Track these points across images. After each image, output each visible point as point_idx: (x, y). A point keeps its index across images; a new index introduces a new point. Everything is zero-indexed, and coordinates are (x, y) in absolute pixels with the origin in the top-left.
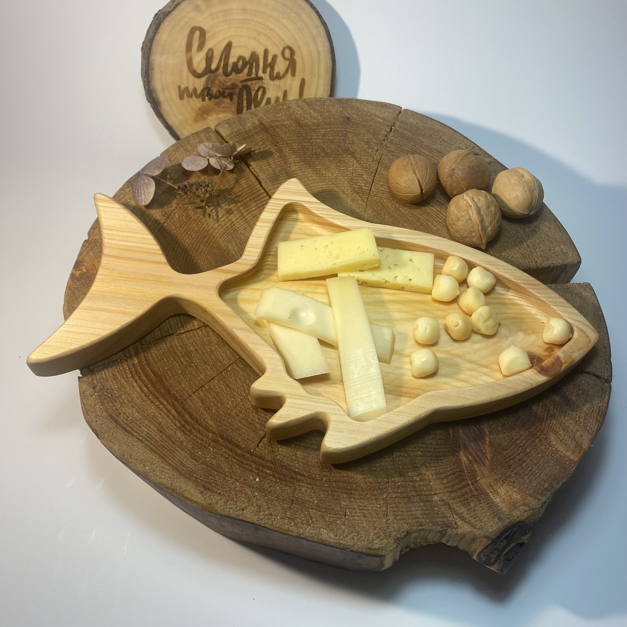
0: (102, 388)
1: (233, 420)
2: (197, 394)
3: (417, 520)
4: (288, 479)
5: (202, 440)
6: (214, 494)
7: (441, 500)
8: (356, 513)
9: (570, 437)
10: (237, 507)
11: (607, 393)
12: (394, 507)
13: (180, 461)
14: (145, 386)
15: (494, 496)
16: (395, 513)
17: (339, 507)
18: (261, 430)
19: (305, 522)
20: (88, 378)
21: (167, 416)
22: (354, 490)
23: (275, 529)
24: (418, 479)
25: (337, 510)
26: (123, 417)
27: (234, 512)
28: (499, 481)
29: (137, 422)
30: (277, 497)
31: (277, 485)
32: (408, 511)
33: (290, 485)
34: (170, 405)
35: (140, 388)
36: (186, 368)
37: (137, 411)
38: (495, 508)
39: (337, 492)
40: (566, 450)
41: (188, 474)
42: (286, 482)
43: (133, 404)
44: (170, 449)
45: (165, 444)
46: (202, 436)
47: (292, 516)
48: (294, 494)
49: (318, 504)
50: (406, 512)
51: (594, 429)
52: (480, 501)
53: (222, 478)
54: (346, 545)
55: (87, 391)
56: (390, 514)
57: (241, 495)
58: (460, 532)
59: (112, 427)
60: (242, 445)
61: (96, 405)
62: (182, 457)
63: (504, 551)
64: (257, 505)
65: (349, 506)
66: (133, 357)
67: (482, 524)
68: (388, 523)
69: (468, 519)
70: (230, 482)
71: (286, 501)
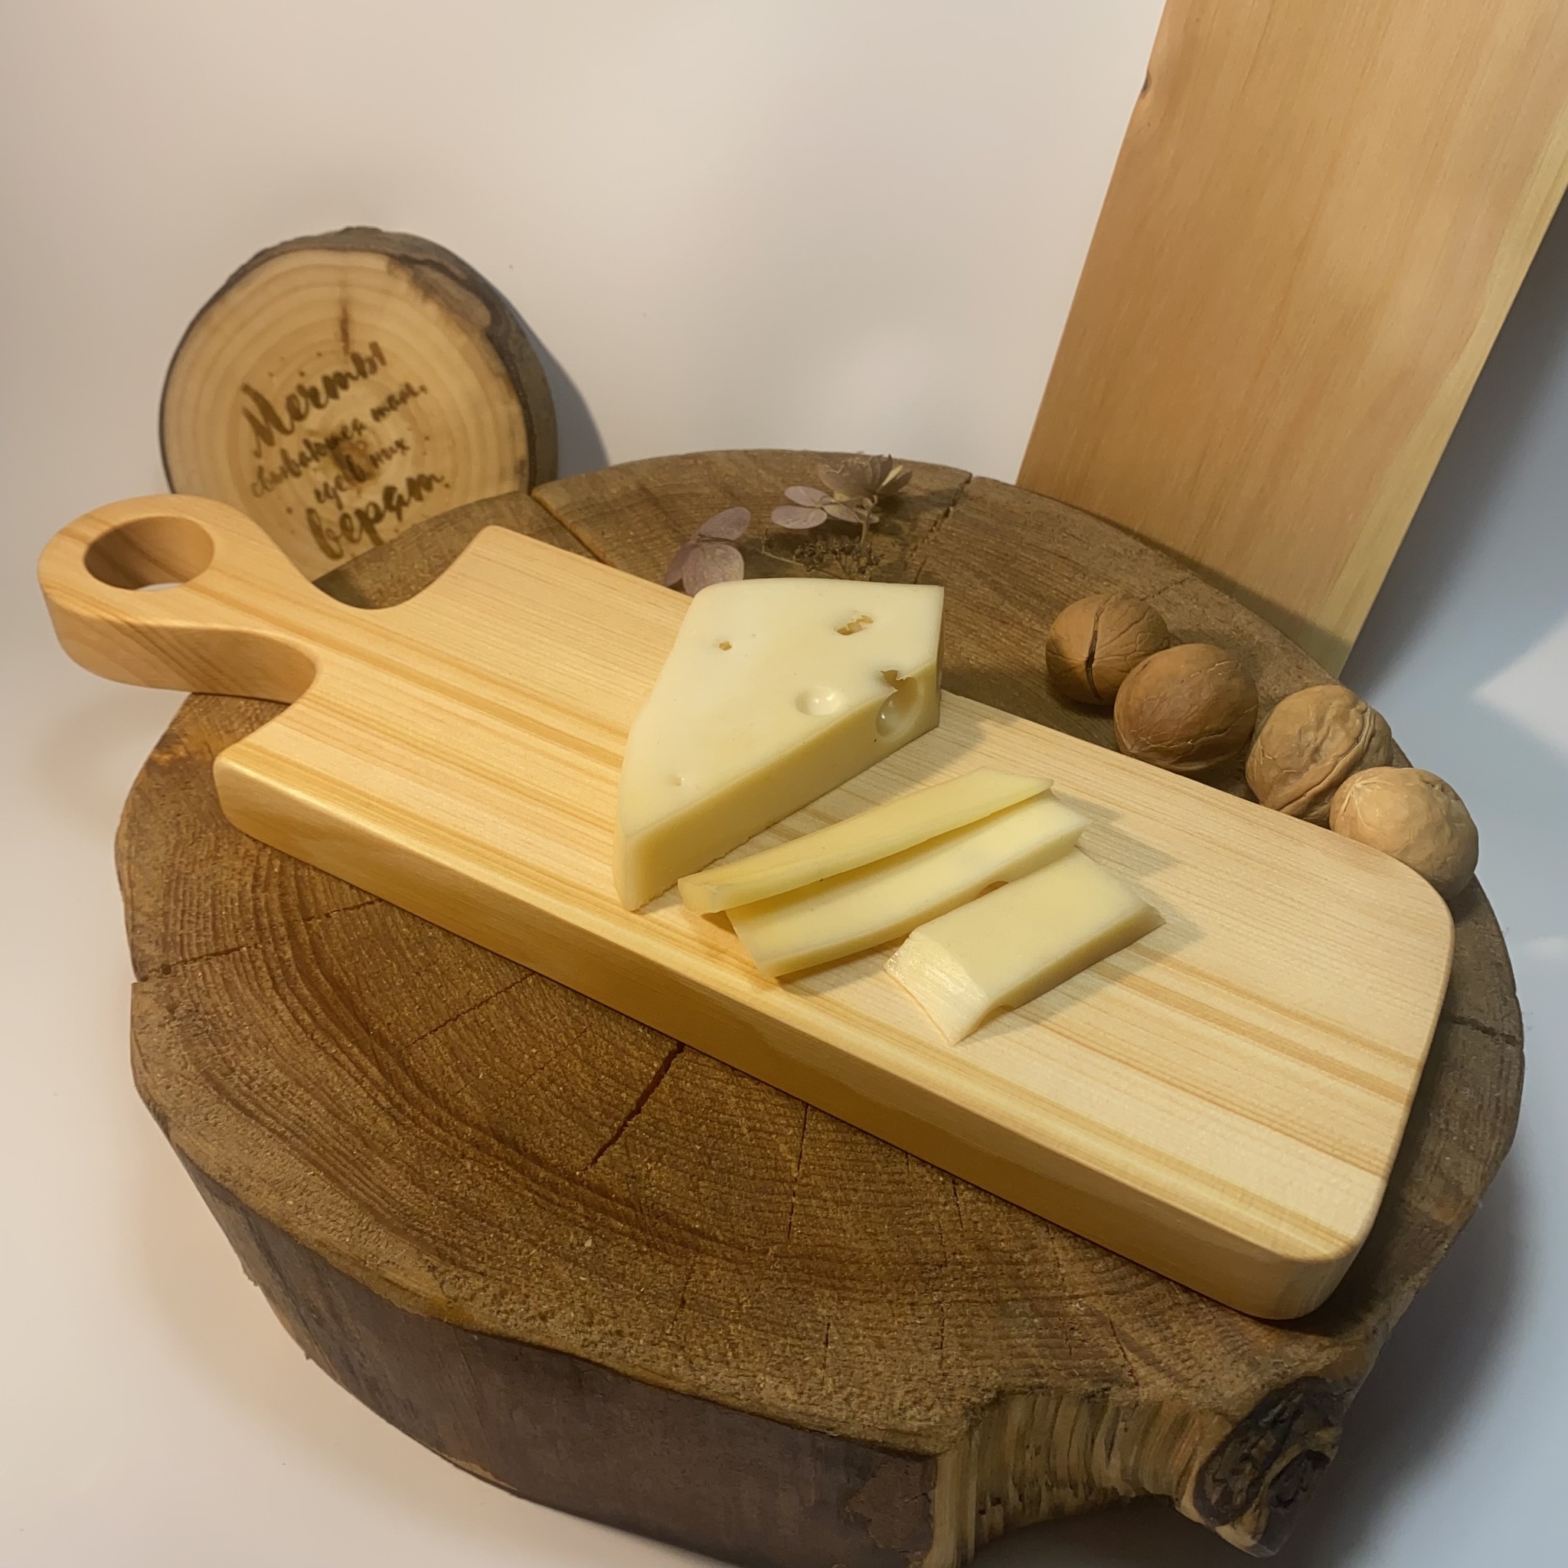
0: (190, 1011)
1: (531, 1098)
2: (440, 1034)
3: (1026, 1359)
4: (673, 1246)
6: (468, 1274)
7: (1091, 1313)
8: (856, 1337)
10: (527, 1310)
11: (1516, 1067)
12: (961, 1327)
13: (381, 1189)
14: (306, 1009)
16: (965, 1341)
17: (810, 1321)
18: (603, 1124)
19: (714, 1355)
20: (158, 985)
21: (356, 1080)
22: (852, 1279)
23: (630, 1372)
24: (1026, 1260)
25: (805, 1329)
26: (241, 1079)
27: (520, 1322)
29: (276, 1092)
30: (639, 1289)
31: (641, 1258)
32: (1001, 1337)
33: (678, 1261)
34: (366, 1055)
35: (293, 1014)
36: (418, 974)
37: (277, 1066)
38: (1237, 1338)
39: (807, 1282)
40: (1418, 1198)
41: (400, 1221)
42: (665, 1251)
43: (269, 1050)
44: (358, 1159)
45: (345, 1147)
46: (444, 1131)
47: (679, 1338)
48: (687, 1283)
49: (751, 1311)
50: (994, 1338)
51: (1490, 1151)
52: (1197, 1318)
53: (492, 1236)
54: (828, 1419)
55: (151, 1014)
56: (949, 1344)
57: (542, 1280)
58: (1145, 1397)
59: (206, 1101)
60: (552, 1159)
61: (169, 1048)
62: (386, 1180)
63: (1268, 1468)
64: (583, 1307)
65: (837, 1319)
66: (281, 942)
67: (1204, 1377)
68: (944, 1365)
69: (1165, 1361)
70: (512, 1247)
71: (665, 1299)
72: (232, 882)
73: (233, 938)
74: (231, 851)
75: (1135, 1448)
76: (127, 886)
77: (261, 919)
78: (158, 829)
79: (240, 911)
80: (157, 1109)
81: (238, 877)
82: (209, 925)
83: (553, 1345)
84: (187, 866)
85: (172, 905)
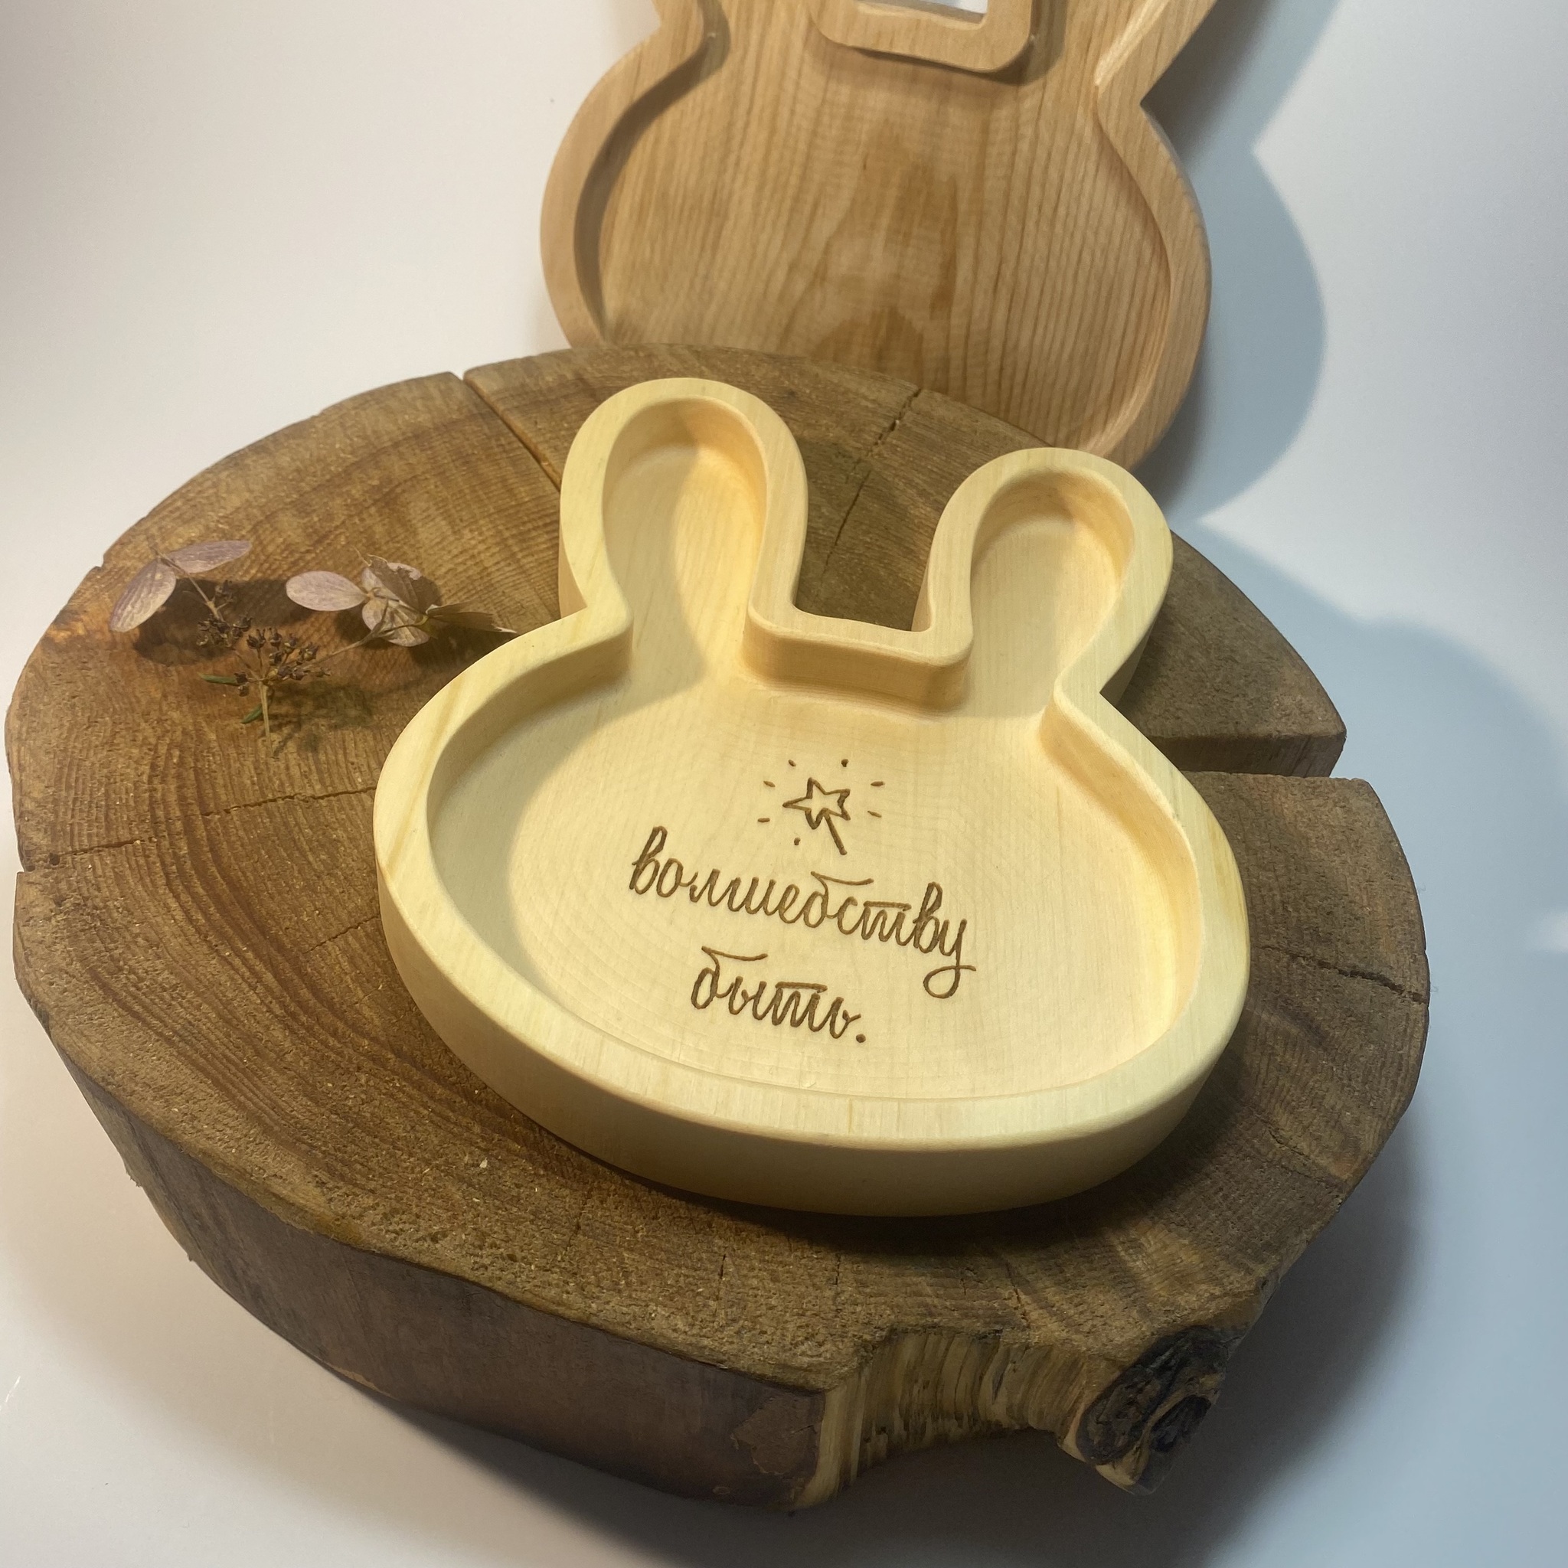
0: (79, 904)
2: (340, 941)
3: (920, 1298)
4: (571, 1170)
5: (340, 1054)
6: (357, 1191)
8: (752, 1269)
9: (1328, 1122)
10: (418, 1230)
11: (1420, 1025)
12: (856, 1263)
13: (271, 1100)
14: (200, 909)
15: (1130, 1255)
16: (860, 1277)
17: (707, 1252)
19: (606, 1283)
20: (46, 876)
21: (250, 985)
23: (518, 1295)
25: (700, 1260)
26: (128, 979)
27: (409, 1243)
28: (1142, 1218)
29: (165, 994)
30: (533, 1213)
31: (536, 1182)
33: (575, 1186)
34: (261, 960)
35: (187, 912)
36: (319, 877)
37: (167, 967)
38: (1131, 1285)
40: (1317, 1151)
41: (288, 1134)
42: (563, 1176)
43: (160, 950)
44: (248, 1067)
45: (235, 1055)
46: (339, 1042)
47: (572, 1265)
48: (583, 1209)
49: (646, 1239)
51: (1389, 1107)
52: (1092, 1262)
53: (384, 1153)
54: (719, 1351)
55: (37, 905)
56: (844, 1279)
57: (434, 1200)
58: (1036, 1340)
59: (90, 1000)
60: (450, 1076)
61: (54, 943)
62: (277, 1091)
63: (1153, 1412)
64: (475, 1229)
65: (734, 1250)
66: (177, 837)
67: (1095, 1323)
68: (838, 1301)
69: (1057, 1305)
70: (405, 1165)
71: (559, 1224)
72: (129, 770)
73: (126, 831)
74: (129, 738)
75: (1023, 1387)
76: (15, 770)
77: (157, 811)
78: (52, 711)
79: (135, 802)
80: (39, 1006)
81: (134, 766)
82: (102, 816)
83: (442, 1267)
84: (81, 751)
85: (64, 793)
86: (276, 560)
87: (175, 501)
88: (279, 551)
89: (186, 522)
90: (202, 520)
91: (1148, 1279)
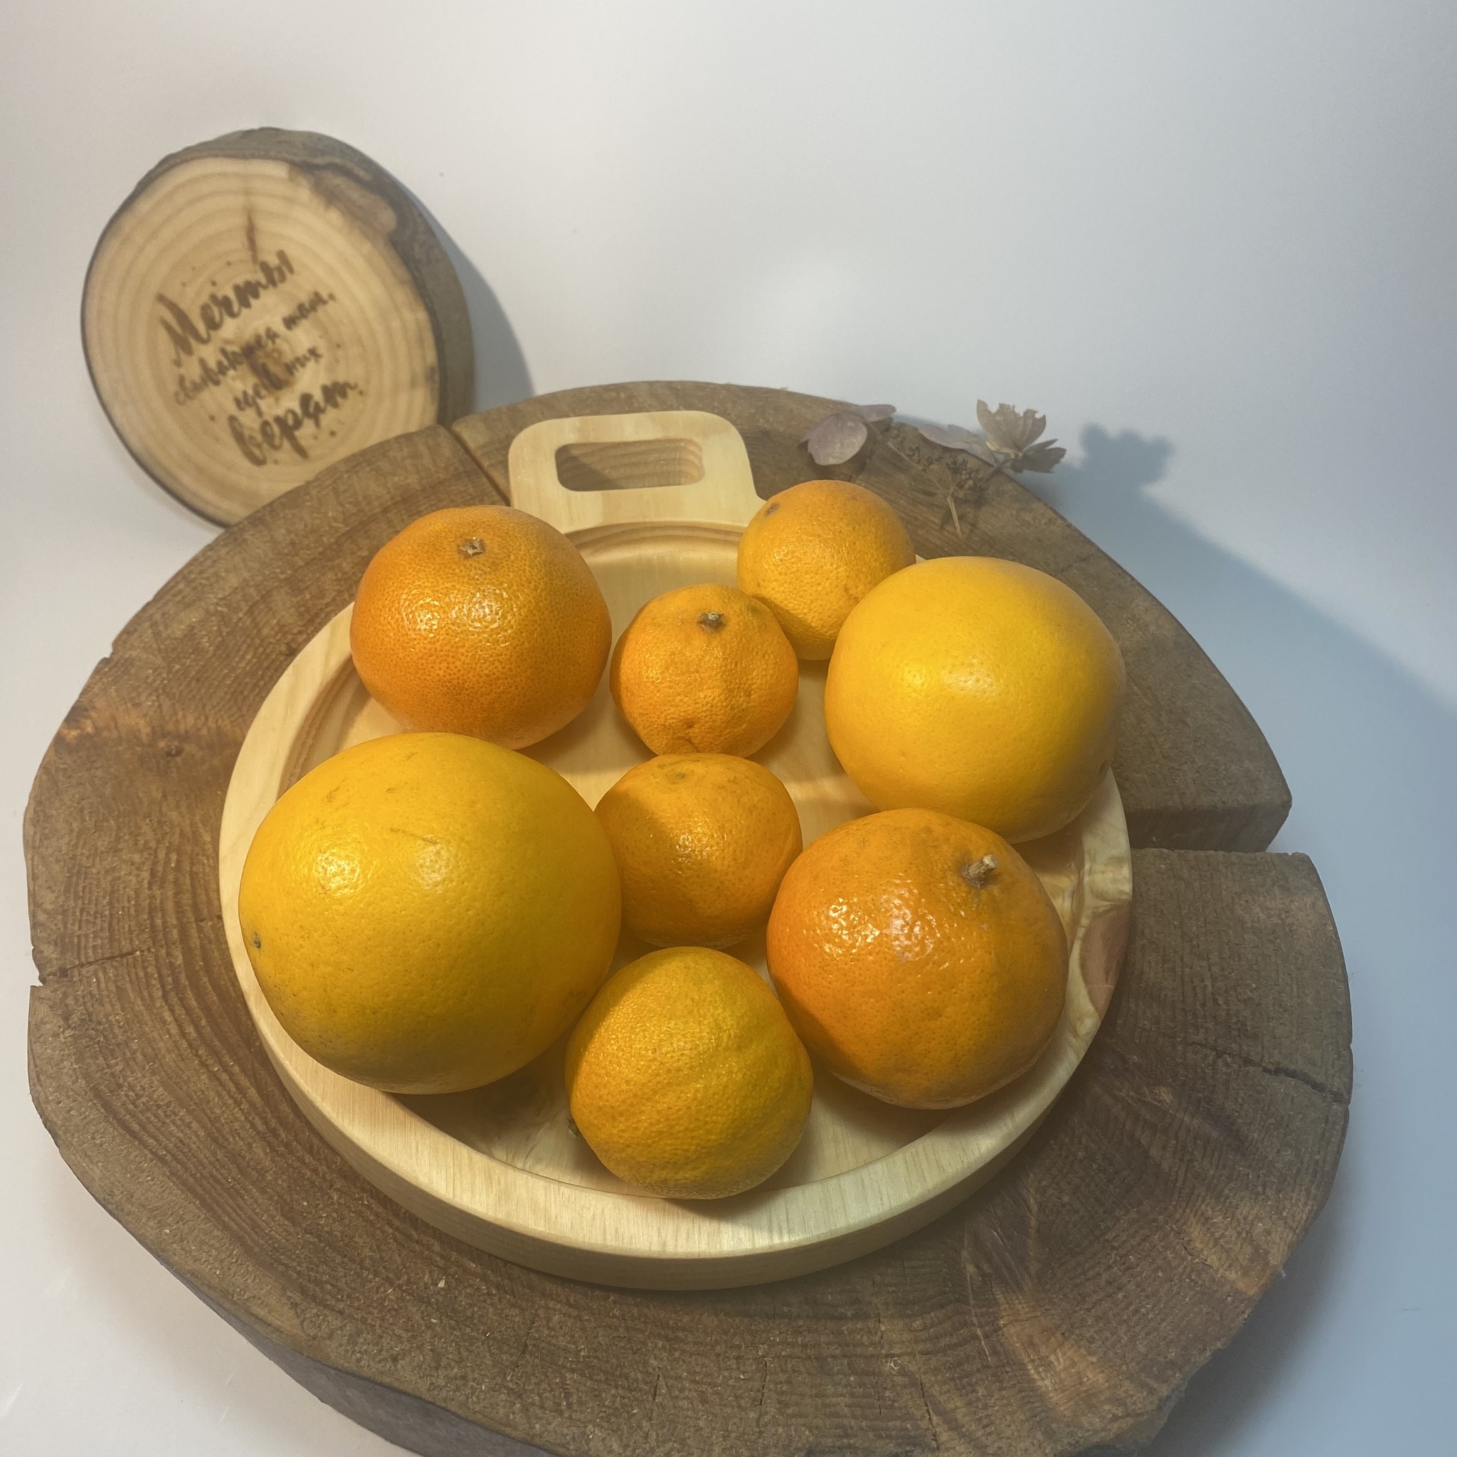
0: (84, 1020)
3: (840, 1420)
4: (520, 1288)
5: (315, 1171)
6: (326, 1312)
7: (903, 1372)
8: (682, 1390)
9: (1239, 1233)
10: (380, 1351)
11: (1338, 1127)
12: (781, 1383)
13: (250, 1218)
14: (193, 1021)
15: (1039, 1373)
16: (783, 1398)
17: (640, 1372)
19: (549, 1404)
20: (55, 991)
21: (235, 1101)
22: (684, 1330)
23: (471, 1417)
24: (849, 1314)
25: (637, 1380)
26: (127, 1096)
27: (372, 1364)
28: (1053, 1334)
29: (160, 1111)
30: (485, 1334)
31: (489, 1301)
32: (817, 1396)
33: (524, 1304)
34: (246, 1075)
35: (180, 1026)
37: (162, 1083)
38: (1038, 1404)
39: (642, 1332)
40: (1226, 1265)
41: (267, 1254)
42: (514, 1296)
43: (156, 1065)
44: (232, 1187)
45: (220, 1174)
46: (314, 1159)
47: (518, 1385)
48: (530, 1329)
49: (587, 1360)
50: (811, 1396)
51: (1302, 1218)
52: (1001, 1382)
53: (352, 1273)
55: (47, 1022)
56: (768, 1401)
57: (396, 1321)
59: (94, 1119)
61: (62, 1061)
62: (258, 1211)
64: (431, 1350)
65: (667, 1371)
66: (173, 947)
68: (762, 1422)
69: (967, 1426)
70: (370, 1285)
71: (509, 1345)
72: (130, 877)
73: (128, 941)
74: (131, 842)
77: (155, 920)
78: (62, 816)
79: (136, 911)
80: (48, 1124)
81: (136, 872)
82: (106, 925)
83: (402, 1388)
84: (88, 858)
85: (72, 903)
86: (270, 643)
87: (177, 583)
88: (273, 633)
89: (188, 606)
90: (203, 604)
91: (1055, 1398)
